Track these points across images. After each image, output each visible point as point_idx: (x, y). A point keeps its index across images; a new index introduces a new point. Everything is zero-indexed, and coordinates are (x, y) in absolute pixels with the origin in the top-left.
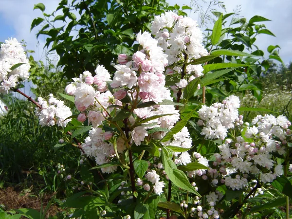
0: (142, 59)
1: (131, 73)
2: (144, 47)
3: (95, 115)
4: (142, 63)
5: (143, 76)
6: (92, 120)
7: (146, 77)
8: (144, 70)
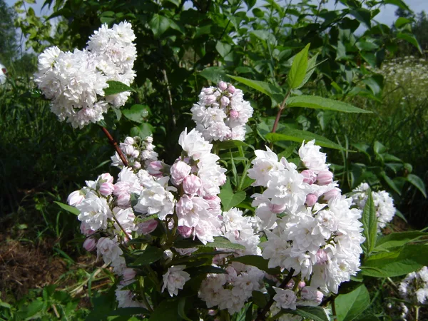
0: (186, 175)
1: (166, 195)
2: (190, 155)
3: (107, 245)
4: (185, 180)
5: (185, 202)
6: (103, 253)
7: (188, 204)
8: (186, 192)
